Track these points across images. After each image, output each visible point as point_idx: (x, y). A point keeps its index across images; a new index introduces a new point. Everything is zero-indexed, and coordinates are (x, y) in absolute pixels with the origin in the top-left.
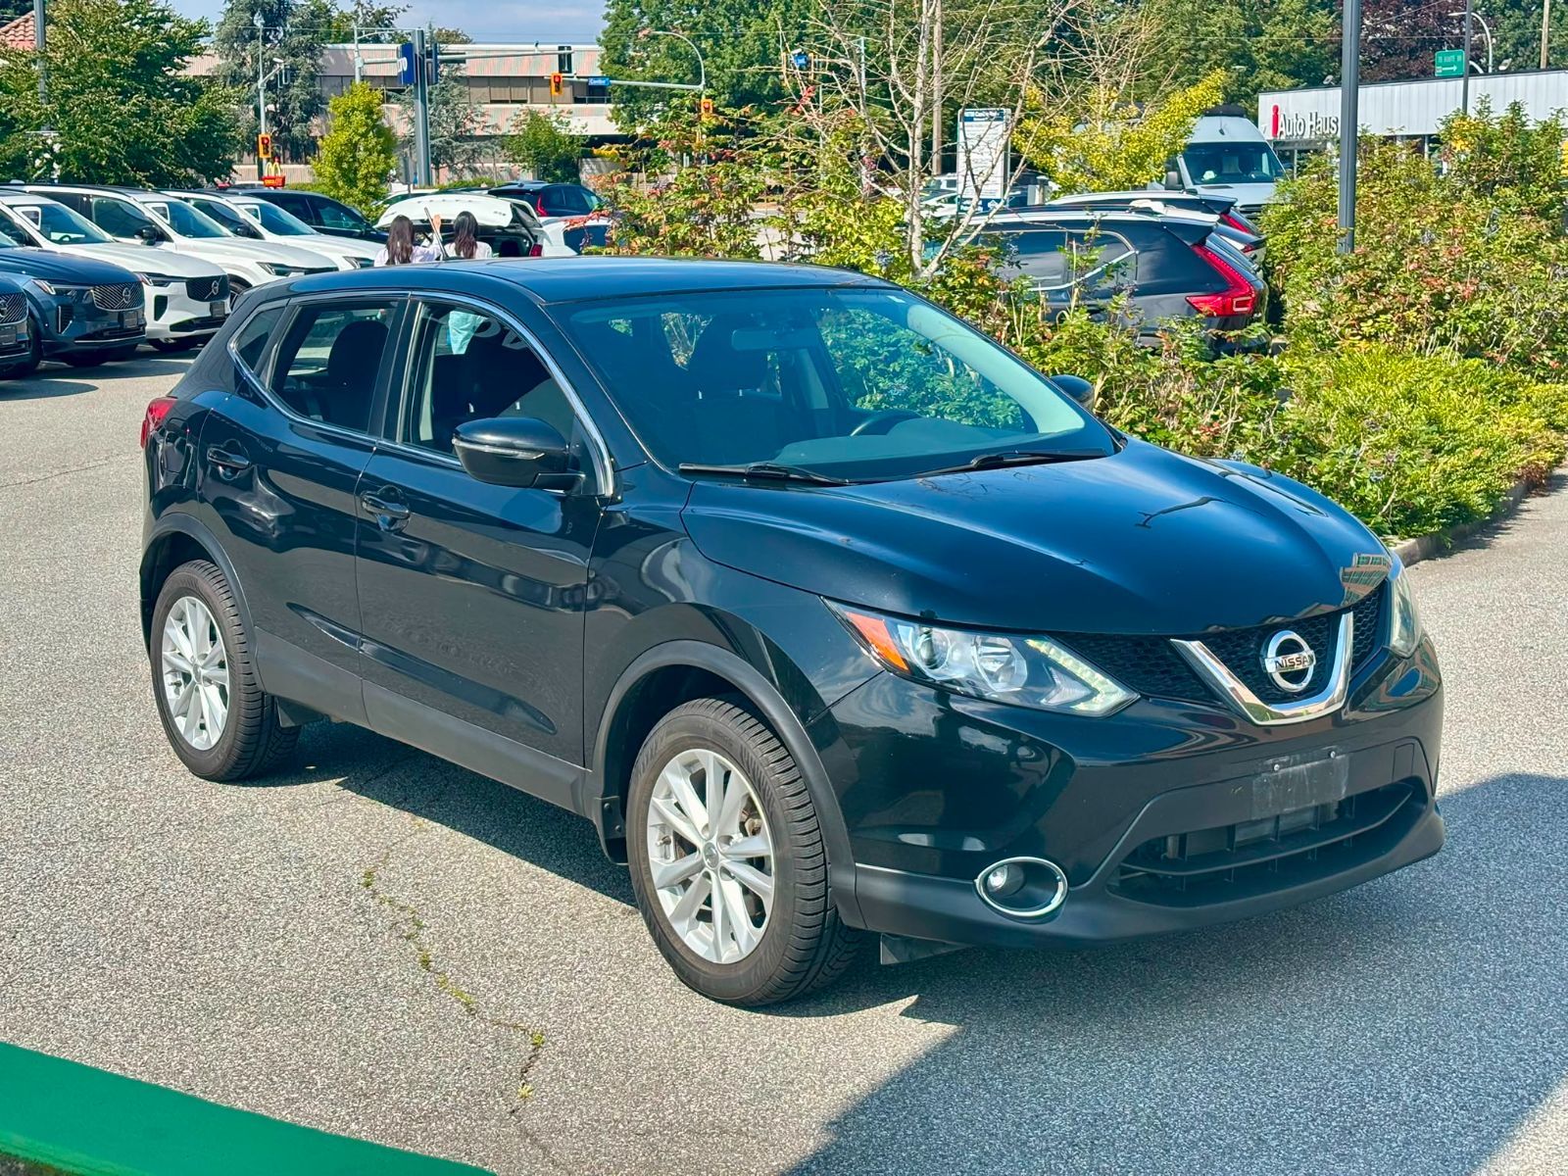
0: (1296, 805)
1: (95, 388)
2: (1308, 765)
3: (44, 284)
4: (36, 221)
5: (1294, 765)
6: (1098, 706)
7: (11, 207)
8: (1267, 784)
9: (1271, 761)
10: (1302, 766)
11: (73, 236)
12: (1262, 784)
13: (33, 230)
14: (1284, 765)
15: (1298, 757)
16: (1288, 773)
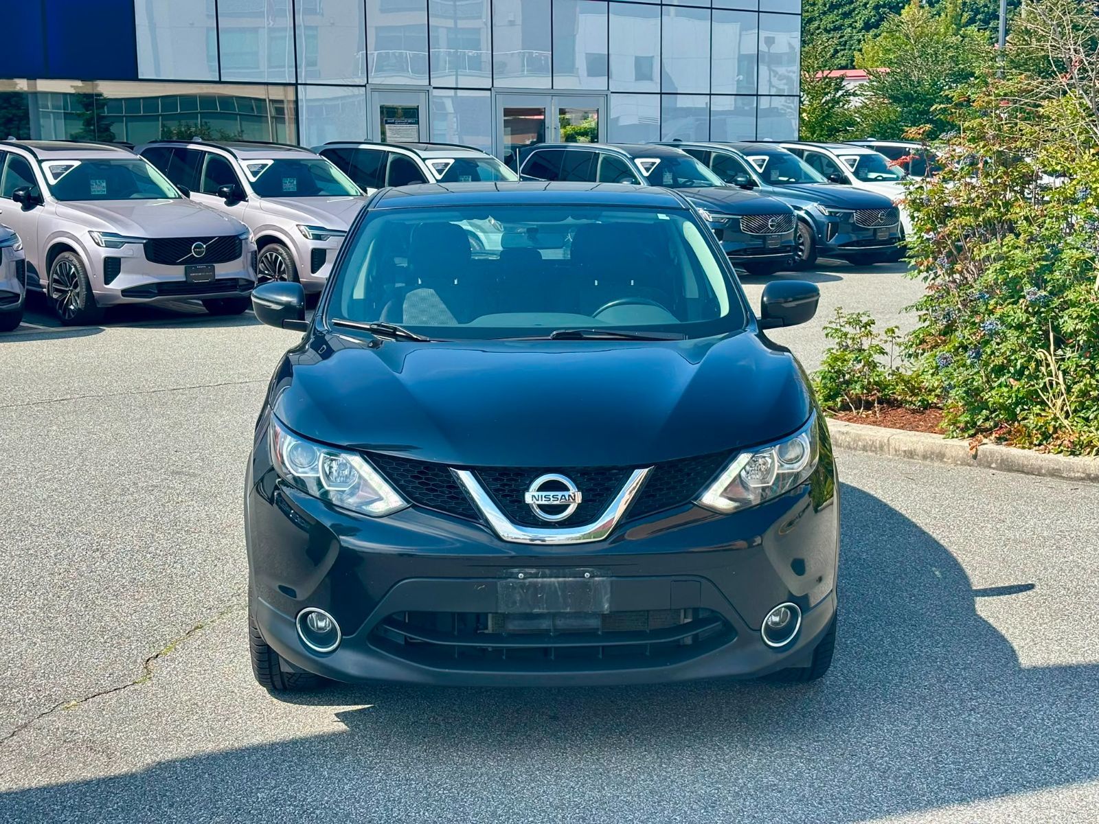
0: (547, 608)
1: (841, 279)
2: (560, 579)
3: (822, 208)
4: (852, 166)
5: (543, 577)
6: (378, 508)
7: (838, 156)
8: (514, 588)
9: (516, 570)
10: (553, 579)
11: (885, 175)
12: (507, 587)
13: (848, 172)
14: (527, 576)
15: (547, 571)
16: (537, 583)
